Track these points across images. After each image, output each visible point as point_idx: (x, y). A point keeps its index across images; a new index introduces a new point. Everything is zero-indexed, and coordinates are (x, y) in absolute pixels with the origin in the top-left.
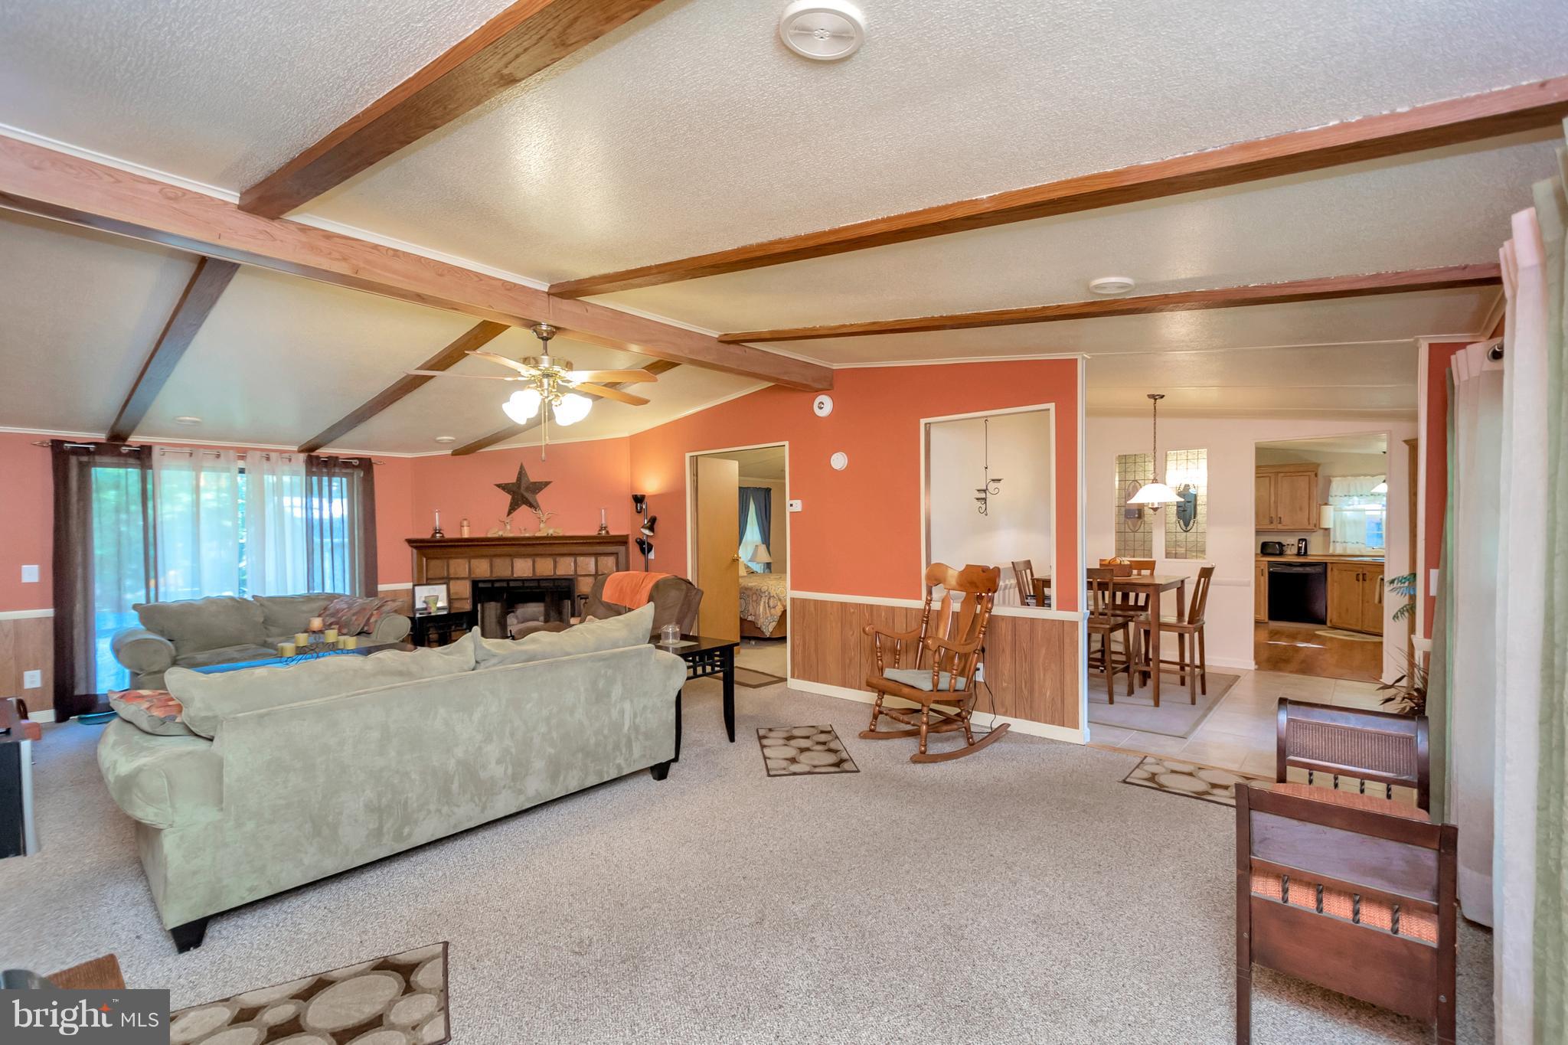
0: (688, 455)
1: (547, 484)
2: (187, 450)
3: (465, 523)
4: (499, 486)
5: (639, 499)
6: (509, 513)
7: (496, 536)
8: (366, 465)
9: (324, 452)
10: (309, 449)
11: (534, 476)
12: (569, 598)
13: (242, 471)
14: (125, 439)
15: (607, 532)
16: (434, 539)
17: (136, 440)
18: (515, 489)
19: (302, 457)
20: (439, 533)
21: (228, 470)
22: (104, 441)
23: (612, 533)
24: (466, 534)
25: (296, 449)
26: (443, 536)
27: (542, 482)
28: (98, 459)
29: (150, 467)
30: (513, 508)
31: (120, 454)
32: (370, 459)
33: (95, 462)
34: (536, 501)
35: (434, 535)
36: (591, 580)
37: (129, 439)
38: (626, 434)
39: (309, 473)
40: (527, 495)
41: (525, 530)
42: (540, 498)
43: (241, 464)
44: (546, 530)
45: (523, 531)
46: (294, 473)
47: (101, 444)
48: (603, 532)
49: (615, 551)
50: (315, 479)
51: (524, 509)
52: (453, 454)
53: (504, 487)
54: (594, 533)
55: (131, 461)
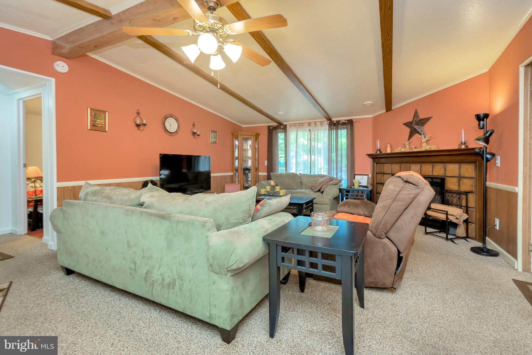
0: (521, 67)
1: (430, 118)
3: (389, 145)
4: (404, 124)
5: (482, 118)
7: (400, 151)
8: (351, 123)
9: (334, 120)
10: (329, 119)
11: (423, 116)
16: (376, 154)
18: (412, 125)
20: (379, 151)
24: (389, 151)
25: (326, 120)
27: (426, 118)
29: (287, 132)
30: (411, 136)
31: (281, 129)
32: (352, 120)
34: (422, 131)
35: (376, 152)
36: (455, 180)
38: (486, 70)
39: (329, 130)
40: (418, 127)
44: (425, 147)
45: (414, 148)
48: (463, 146)
50: (334, 132)
51: (415, 136)
52: (386, 112)
53: (407, 125)
54: (456, 147)
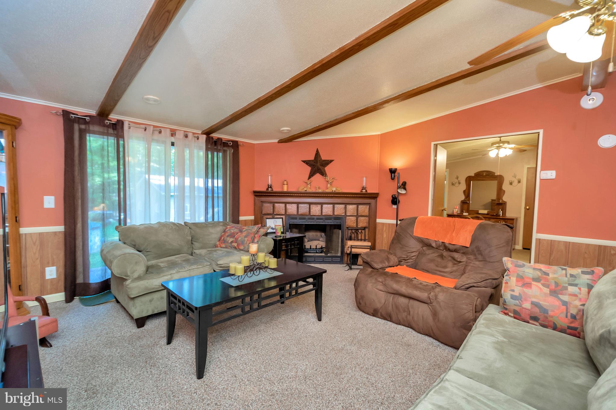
0: (433, 144)
1: (331, 161)
2: (144, 126)
3: (285, 183)
4: (304, 162)
5: (393, 171)
6: (309, 178)
7: (303, 191)
8: (235, 145)
9: (215, 135)
10: (208, 133)
11: (324, 157)
12: (340, 229)
13: (173, 144)
14: (108, 115)
15: (366, 191)
16: (267, 191)
17: (114, 117)
18: (313, 163)
19: (205, 136)
20: (271, 188)
21: (164, 142)
22: (95, 115)
23: (369, 192)
24: (285, 189)
25: (200, 133)
26: (272, 190)
27: (328, 160)
28: (92, 128)
29: (123, 137)
30: (311, 175)
31: (104, 126)
32: (238, 141)
33: (89, 130)
34: (325, 171)
35: (267, 189)
36: (354, 218)
37: (110, 117)
38: (379, 133)
39: (207, 149)
40: (321, 167)
41: (319, 188)
42: (327, 169)
43: (173, 139)
44: (331, 189)
45: (318, 189)
46: (200, 148)
47: (93, 116)
48: (364, 191)
49: (369, 202)
50: (210, 153)
51: (318, 176)
52: (279, 142)
53: (306, 162)
54: (358, 191)
55: (111, 131)
